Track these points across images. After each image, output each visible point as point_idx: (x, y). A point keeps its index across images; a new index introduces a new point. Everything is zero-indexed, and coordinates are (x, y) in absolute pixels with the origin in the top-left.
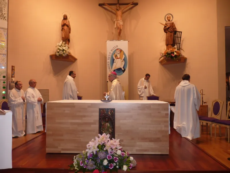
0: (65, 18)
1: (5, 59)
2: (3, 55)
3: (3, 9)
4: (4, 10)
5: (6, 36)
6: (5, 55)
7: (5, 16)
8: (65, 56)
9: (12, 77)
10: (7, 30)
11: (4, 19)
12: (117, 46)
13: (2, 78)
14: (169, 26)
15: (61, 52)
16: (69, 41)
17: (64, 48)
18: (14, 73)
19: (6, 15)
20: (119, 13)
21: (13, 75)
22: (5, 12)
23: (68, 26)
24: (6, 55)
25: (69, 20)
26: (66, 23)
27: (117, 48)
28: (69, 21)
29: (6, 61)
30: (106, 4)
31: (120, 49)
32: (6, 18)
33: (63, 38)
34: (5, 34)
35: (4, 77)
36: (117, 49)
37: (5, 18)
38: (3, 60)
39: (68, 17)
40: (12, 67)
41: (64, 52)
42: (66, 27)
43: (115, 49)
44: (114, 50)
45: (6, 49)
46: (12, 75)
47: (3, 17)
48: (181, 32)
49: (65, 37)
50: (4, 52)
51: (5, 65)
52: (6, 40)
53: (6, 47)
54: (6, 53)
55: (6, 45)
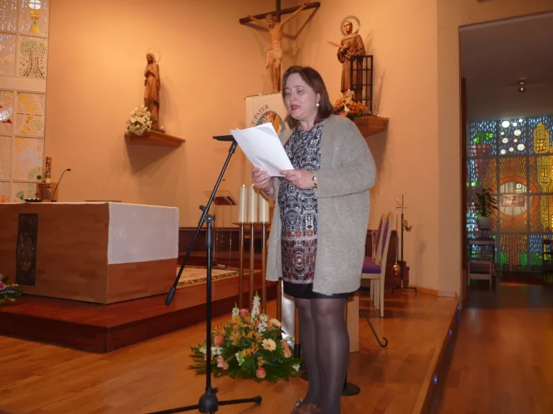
0: (151, 60)
1: (42, 147)
2: (37, 140)
3: (39, 59)
4: (41, 61)
5: (44, 105)
6: (41, 140)
7: (42, 70)
8: (139, 134)
9: (46, 177)
10: (45, 96)
11: (40, 77)
12: (267, 107)
13: (36, 180)
14: (345, 46)
15: (133, 128)
16: (157, 104)
17: (139, 119)
18: (49, 169)
19: (44, 70)
20: (275, 32)
21: (48, 174)
22: (42, 66)
23: (154, 76)
24: (43, 139)
25: (158, 63)
26: (151, 71)
27: (268, 110)
28: (158, 66)
29: (42, 150)
30: (253, 18)
31: (273, 112)
32: (45, 75)
33: (145, 99)
34: (43, 103)
35: (39, 178)
36: (267, 113)
37: (42, 75)
38: (38, 148)
39: (156, 58)
40: (47, 159)
41: (138, 126)
42: (151, 78)
43: (264, 112)
44: (260, 116)
45: (43, 129)
46: (47, 172)
47: (40, 73)
48: (372, 57)
49: (149, 97)
50: (40, 133)
51: (42, 156)
52: (43, 114)
53: (43, 124)
54: (43, 135)
55: (43, 122)
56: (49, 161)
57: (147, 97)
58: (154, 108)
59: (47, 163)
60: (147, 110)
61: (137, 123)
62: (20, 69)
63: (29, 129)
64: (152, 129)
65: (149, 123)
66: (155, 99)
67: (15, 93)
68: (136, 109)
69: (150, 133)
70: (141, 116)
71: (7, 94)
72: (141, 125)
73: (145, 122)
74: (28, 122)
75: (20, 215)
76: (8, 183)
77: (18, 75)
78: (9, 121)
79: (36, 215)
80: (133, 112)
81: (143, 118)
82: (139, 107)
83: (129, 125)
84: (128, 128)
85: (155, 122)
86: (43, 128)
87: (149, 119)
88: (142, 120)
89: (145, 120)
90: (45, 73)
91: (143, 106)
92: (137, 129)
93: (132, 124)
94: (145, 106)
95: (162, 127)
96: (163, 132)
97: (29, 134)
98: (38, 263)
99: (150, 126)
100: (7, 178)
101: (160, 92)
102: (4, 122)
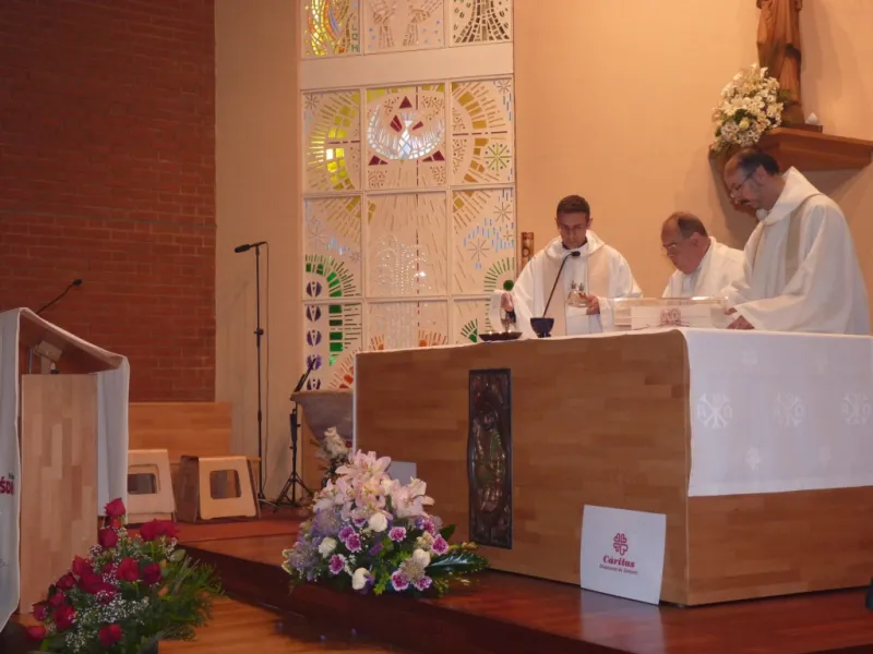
1: (512, 208)
2: (501, 192)
5: (511, 105)
6: (509, 192)
7: (502, 21)
10: (511, 82)
11: (499, 38)
15: (729, 131)
16: (795, 53)
17: (746, 104)
19: (507, 19)
22: (501, 8)
24: (512, 189)
29: (511, 216)
33: (760, 45)
34: (507, 99)
35: (508, 285)
37: (503, 31)
38: (503, 213)
40: (524, 236)
41: (744, 123)
45: (510, 165)
47: (498, 29)
49: (772, 36)
50: (506, 176)
51: (512, 232)
52: (509, 127)
53: (511, 154)
54: (512, 180)
55: (510, 146)
56: (528, 242)
57: (764, 35)
58: (788, 65)
59: (524, 247)
60: (766, 76)
61: (740, 115)
62: (455, 27)
63: (482, 169)
64: (783, 125)
65: (775, 110)
66: (789, 41)
67: (448, 86)
68: (737, 77)
69: (778, 136)
70: (752, 95)
71: (432, 93)
72: (752, 117)
73: (764, 109)
74: (477, 152)
75: (472, 373)
76: (444, 304)
77: (452, 42)
78: (438, 156)
79: (506, 371)
80: (728, 88)
81: (758, 98)
82: (745, 71)
83: (719, 123)
84: (718, 133)
85: (791, 104)
86: (512, 160)
87: (773, 99)
88: (754, 105)
89: (764, 104)
90: (510, 26)
91: (755, 65)
92: (742, 132)
93: (726, 119)
94: (762, 66)
95: (811, 118)
96: (817, 128)
97: (481, 182)
98: (516, 491)
99: (778, 119)
100: (442, 292)
101: (802, 14)
102: (429, 159)
